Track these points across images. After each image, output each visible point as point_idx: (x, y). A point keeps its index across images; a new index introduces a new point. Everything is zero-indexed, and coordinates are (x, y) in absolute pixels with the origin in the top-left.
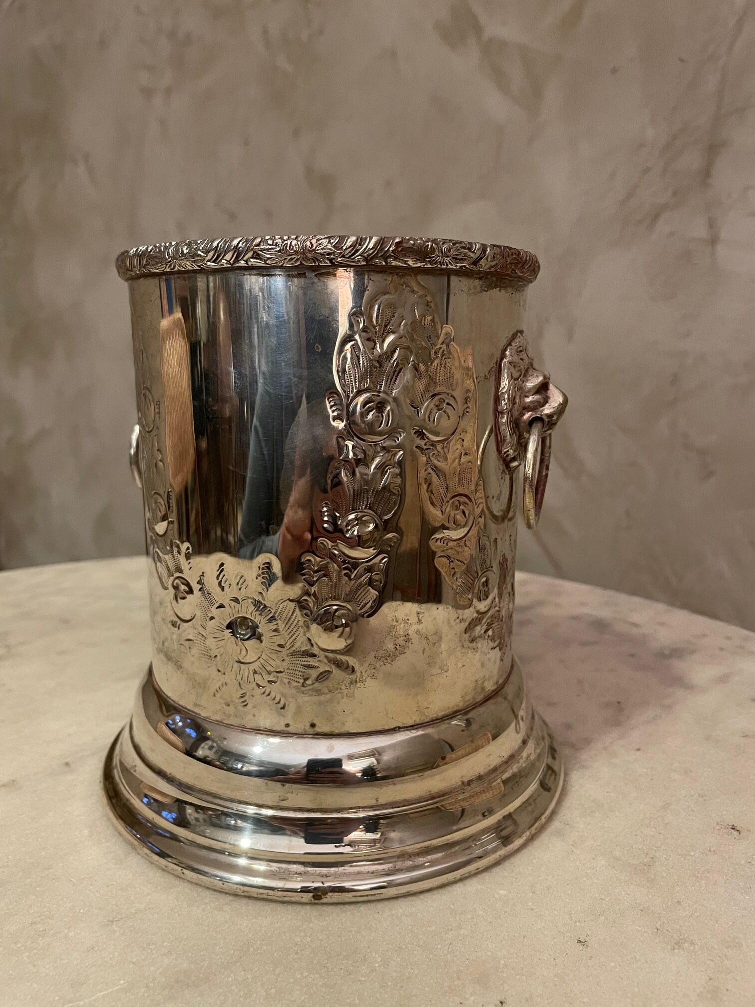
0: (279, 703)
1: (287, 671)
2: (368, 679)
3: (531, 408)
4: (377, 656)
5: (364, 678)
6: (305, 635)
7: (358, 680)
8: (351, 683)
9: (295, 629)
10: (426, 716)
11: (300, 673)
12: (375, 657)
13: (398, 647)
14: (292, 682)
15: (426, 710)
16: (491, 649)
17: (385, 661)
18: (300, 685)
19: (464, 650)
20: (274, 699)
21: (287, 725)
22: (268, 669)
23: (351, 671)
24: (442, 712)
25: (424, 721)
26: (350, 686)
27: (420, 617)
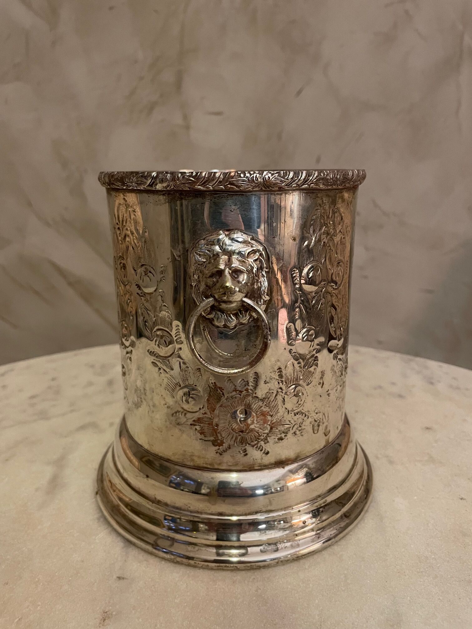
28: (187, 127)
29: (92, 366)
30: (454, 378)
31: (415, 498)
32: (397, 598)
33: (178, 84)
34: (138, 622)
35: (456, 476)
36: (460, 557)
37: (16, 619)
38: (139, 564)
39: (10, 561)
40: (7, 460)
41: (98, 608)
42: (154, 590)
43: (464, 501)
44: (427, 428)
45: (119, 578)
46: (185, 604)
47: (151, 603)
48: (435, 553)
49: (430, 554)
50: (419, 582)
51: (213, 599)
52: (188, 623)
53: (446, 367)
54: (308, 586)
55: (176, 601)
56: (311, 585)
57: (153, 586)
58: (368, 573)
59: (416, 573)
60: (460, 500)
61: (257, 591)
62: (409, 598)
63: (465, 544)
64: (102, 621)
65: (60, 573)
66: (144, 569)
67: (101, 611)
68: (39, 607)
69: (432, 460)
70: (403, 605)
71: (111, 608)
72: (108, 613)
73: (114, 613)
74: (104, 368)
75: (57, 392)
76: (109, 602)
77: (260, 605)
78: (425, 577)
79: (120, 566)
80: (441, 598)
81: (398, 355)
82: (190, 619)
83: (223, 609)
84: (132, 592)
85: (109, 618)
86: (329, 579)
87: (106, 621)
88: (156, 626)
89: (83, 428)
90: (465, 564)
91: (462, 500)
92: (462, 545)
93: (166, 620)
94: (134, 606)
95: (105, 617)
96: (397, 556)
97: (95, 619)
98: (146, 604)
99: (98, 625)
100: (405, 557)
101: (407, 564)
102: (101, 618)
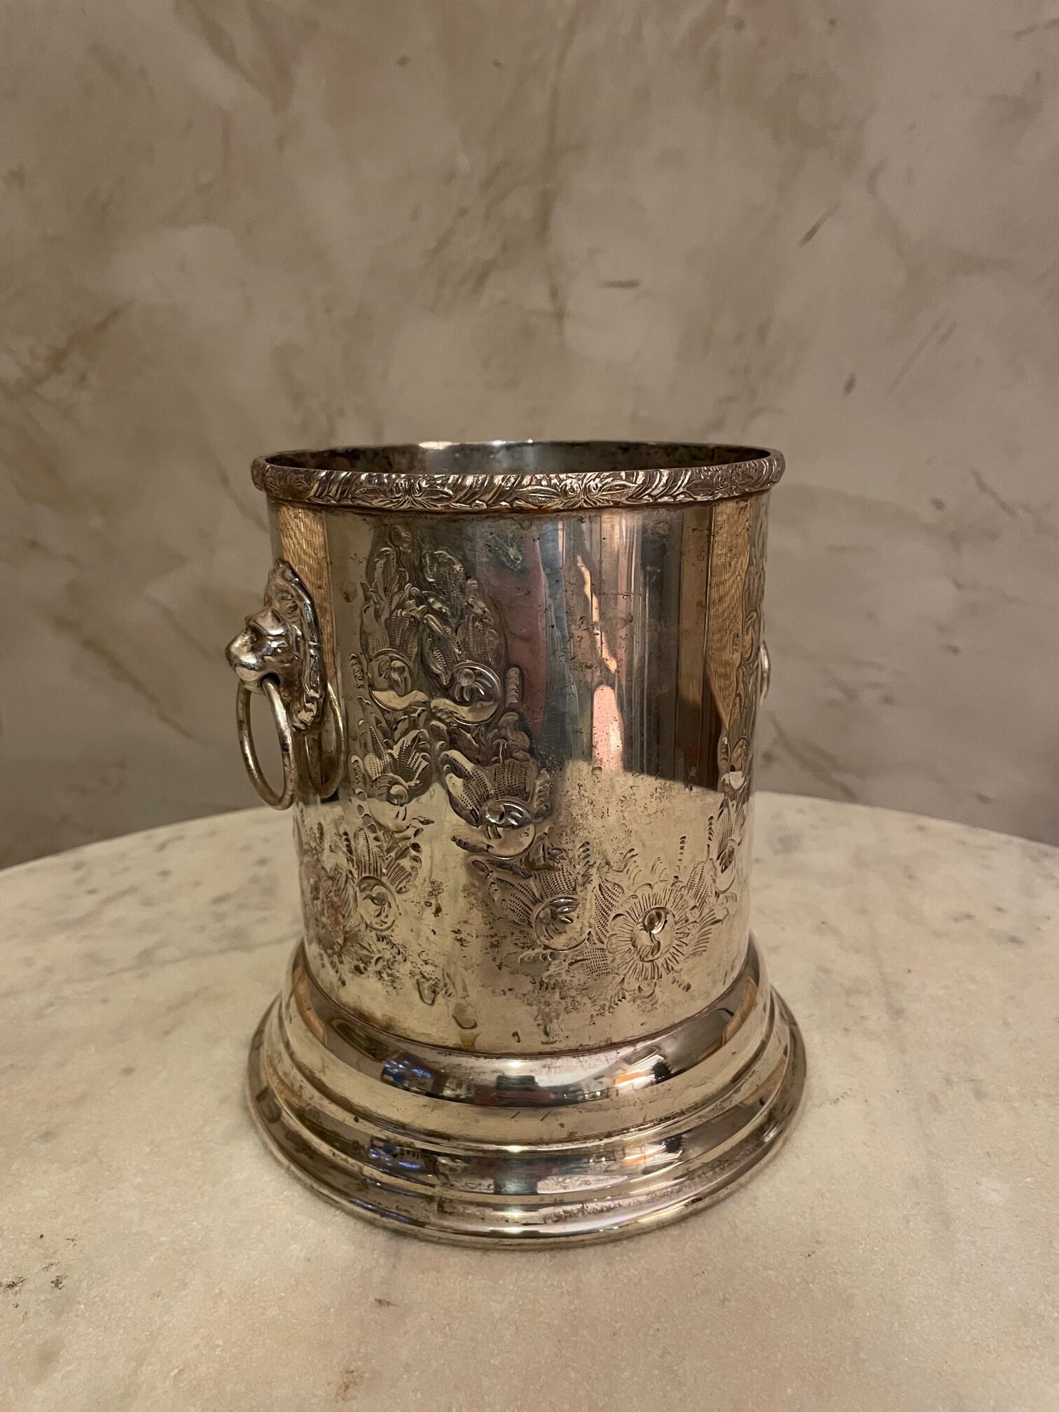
33: (543, 221)
34: (414, 1398)
37: (173, 1369)
39: (166, 1247)
40: (167, 1033)
41: (335, 1362)
42: (449, 1333)
45: (380, 1302)
46: (512, 1371)
47: (442, 1361)
50: (1018, 1369)
51: (569, 1366)
55: (492, 1362)
57: (448, 1325)
59: (1014, 1348)
61: (662, 1357)
64: (342, 1390)
65: (264, 1280)
67: (341, 1369)
68: (218, 1350)
71: (360, 1363)
72: (354, 1374)
73: (366, 1375)
76: (358, 1352)
77: (668, 1388)
78: (1034, 1359)
79: (383, 1277)
83: (589, 1388)
84: (405, 1333)
85: (356, 1384)
87: (350, 1390)
94: (408, 1364)
95: (349, 1383)
97: (329, 1384)
98: (432, 1361)
99: (333, 1397)
100: (992, 1310)
101: (996, 1327)
102: (341, 1382)
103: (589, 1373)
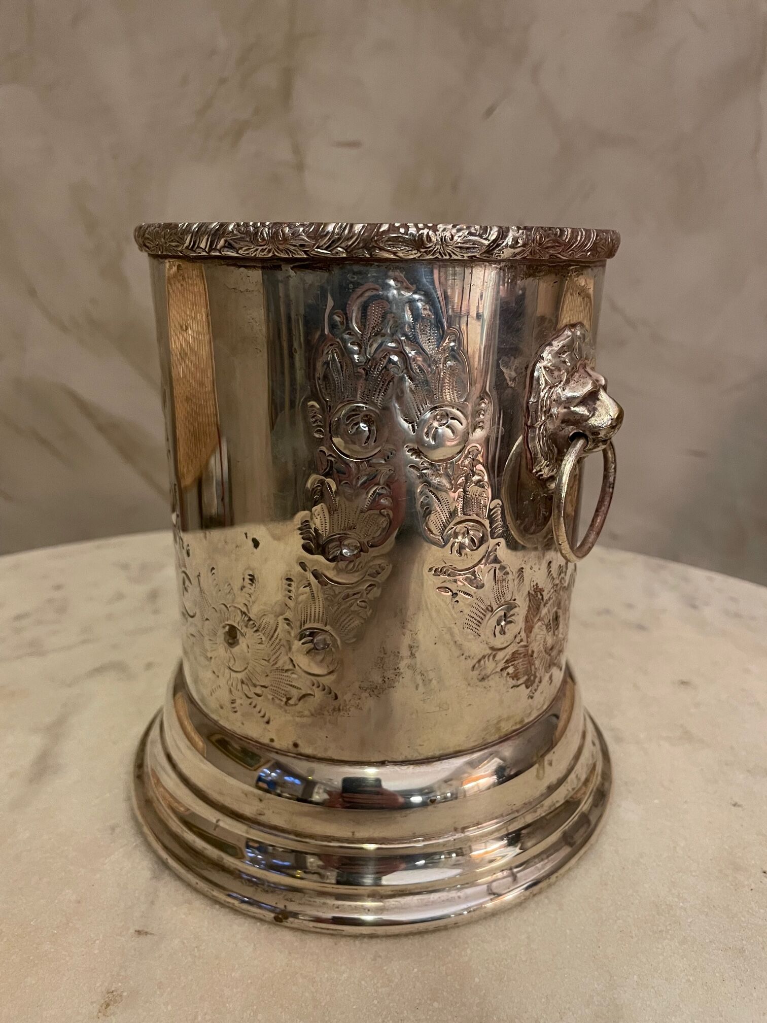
0: (263, 716)
1: (271, 687)
2: (353, 709)
3: (572, 422)
4: (362, 686)
5: (348, 707)
6: (287, 655)
7: (341, 708)
8: (334, 710)
9: (277, 647)
10: (419, 754)
11: (283, 692)
12: (360, 687)
13: (386, 680)
14: (276, 699)
15: (419, 748)
16: (512, 688)
17: (372, 693)
18: (283, 703)
19: (469, 689)
20: (259, 712)
21: (272, 740)
22: (254, 682)
23: (334, 698)
24: (440, 751)
25: (417, 758)
26: (333, 713)
27: (413, 652)
28: (300, 167)
29: (125, 567)
30: (733, 599)
31: (656, 801)
32: (615, 978)
33: (286, 92)
34: (165, 1010)
35: (727, 764)
36: (728, 905)
38: (175, 909)
41: (98, 985)
42: (197, 954)
43: (740, 809)
44: (684, 683)
45: (139, 932)
46: (249, 981)
47: (190, 978)
48: (686, 899)
49: (677, 900)
50: (654, 950)
51: (297, 973)
52: (252, 1014)
53: (720, 579)
54: (463, 953)
55: (233, 974)
56: (469, 951)
57: (196, 947)
58: (568, 931)
59: (651, 934)
60: (733, 808)
62: (635, 977)
63: (736, 885)
64: (103, 1008)
65: (39, 921)
66: (183, 916)
67: (103, 990)
69: (687, 736)
70: (626, 989)
71: (120, 984)
72: (114, 993)
73: (125, 994)
74: (146, 570)
75: (62, 609)
76: (118, 975)
77: (379, 985)
78: (667, 941)
79: (143, 912)
80: (691, 979)
81: (641, 558)
82: (255, 1007)
84: (160, 957)
85: (115, 1002)
86: (500, 942)
87: (111, 1007)
88: (196, 1018)
89: (99, 670)
90: (736, 919)
91: (736, 808)
92: (732, 885)
93: (214, 1008)
94: (161, 982)
95: (110, 1001)
96: (619, 903)
97: (92, 1003)
98: (182, 978)
99: (95, 1014)
100: (632, 904)
101: (636, 916)
102: (103, 1001)
103: (315, 978)
